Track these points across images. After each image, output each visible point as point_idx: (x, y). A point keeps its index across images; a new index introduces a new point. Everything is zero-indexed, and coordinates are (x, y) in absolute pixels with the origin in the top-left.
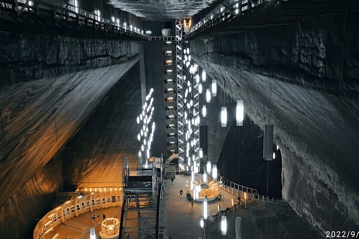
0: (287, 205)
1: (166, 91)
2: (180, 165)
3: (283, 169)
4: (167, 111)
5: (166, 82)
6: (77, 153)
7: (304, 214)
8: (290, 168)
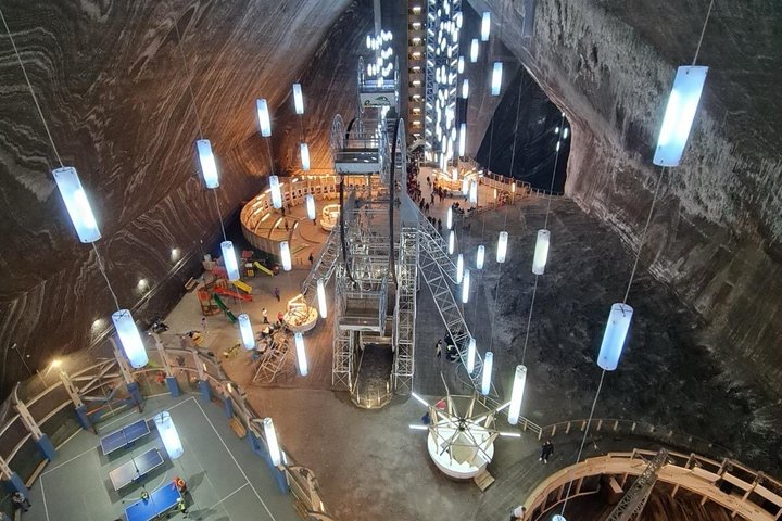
0: (570, 202)
1: (411, 44)
2: (426, 153)
3: (572, 153)
4: (411, 75)
5: (411, 27)
6: (289, 127)
7: (593, 209)
8: (581, 150)
